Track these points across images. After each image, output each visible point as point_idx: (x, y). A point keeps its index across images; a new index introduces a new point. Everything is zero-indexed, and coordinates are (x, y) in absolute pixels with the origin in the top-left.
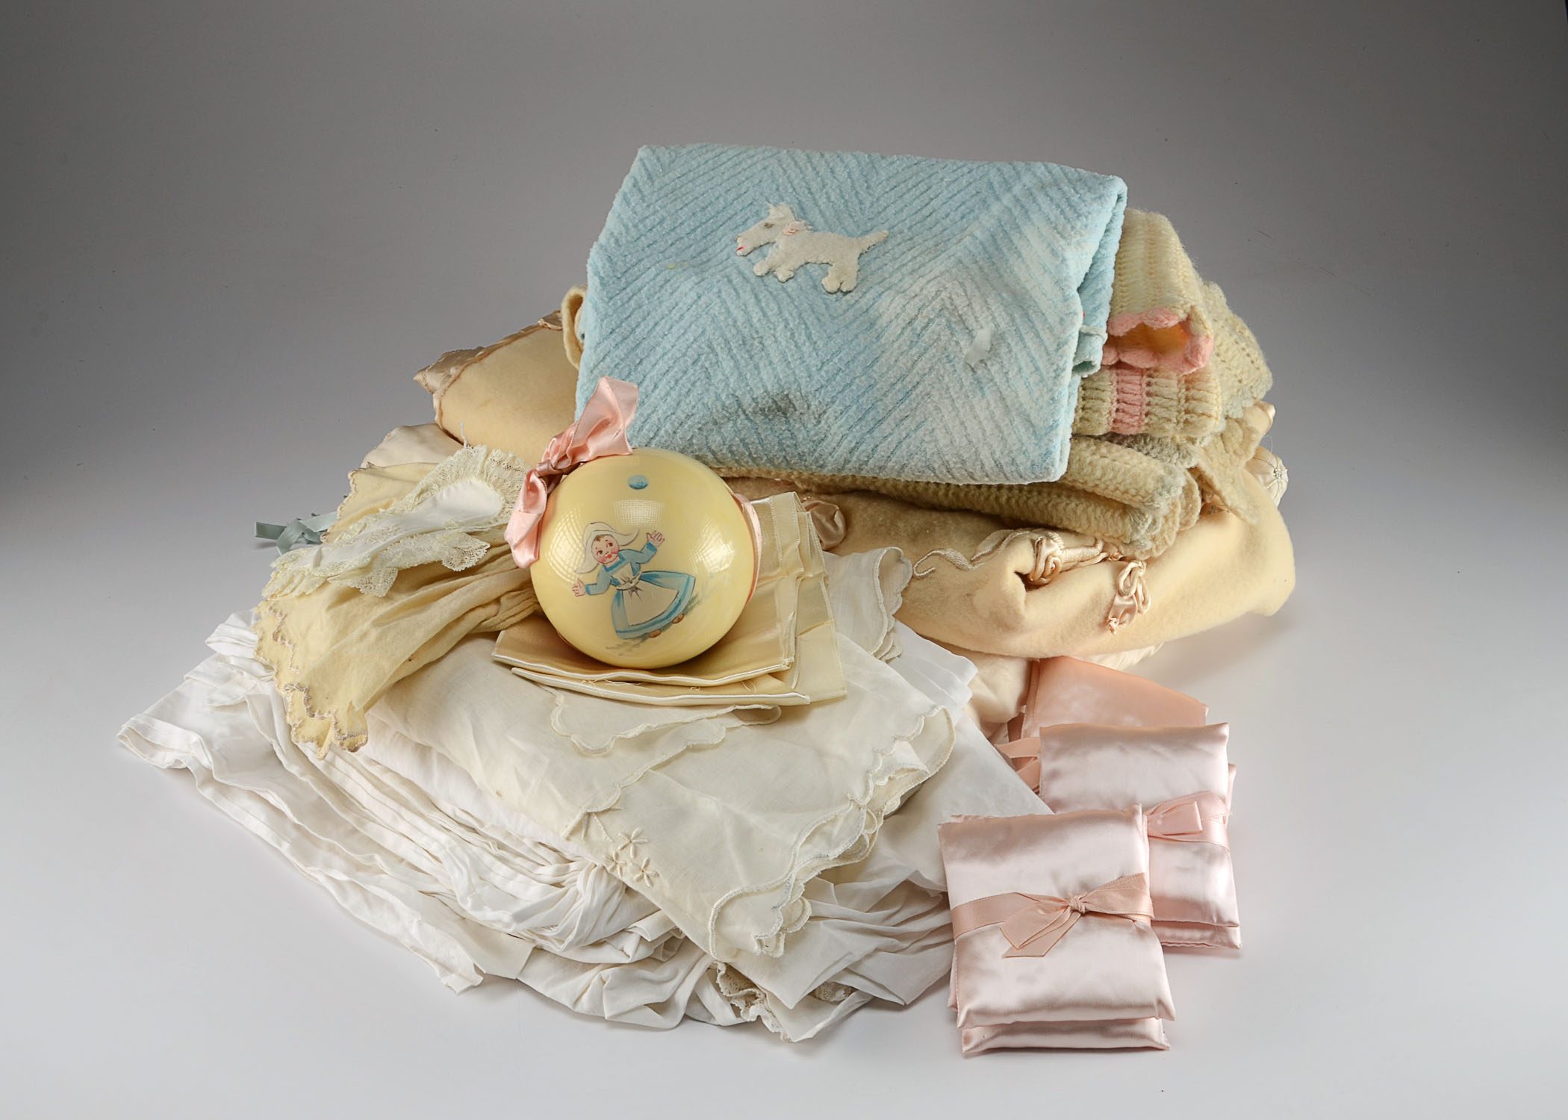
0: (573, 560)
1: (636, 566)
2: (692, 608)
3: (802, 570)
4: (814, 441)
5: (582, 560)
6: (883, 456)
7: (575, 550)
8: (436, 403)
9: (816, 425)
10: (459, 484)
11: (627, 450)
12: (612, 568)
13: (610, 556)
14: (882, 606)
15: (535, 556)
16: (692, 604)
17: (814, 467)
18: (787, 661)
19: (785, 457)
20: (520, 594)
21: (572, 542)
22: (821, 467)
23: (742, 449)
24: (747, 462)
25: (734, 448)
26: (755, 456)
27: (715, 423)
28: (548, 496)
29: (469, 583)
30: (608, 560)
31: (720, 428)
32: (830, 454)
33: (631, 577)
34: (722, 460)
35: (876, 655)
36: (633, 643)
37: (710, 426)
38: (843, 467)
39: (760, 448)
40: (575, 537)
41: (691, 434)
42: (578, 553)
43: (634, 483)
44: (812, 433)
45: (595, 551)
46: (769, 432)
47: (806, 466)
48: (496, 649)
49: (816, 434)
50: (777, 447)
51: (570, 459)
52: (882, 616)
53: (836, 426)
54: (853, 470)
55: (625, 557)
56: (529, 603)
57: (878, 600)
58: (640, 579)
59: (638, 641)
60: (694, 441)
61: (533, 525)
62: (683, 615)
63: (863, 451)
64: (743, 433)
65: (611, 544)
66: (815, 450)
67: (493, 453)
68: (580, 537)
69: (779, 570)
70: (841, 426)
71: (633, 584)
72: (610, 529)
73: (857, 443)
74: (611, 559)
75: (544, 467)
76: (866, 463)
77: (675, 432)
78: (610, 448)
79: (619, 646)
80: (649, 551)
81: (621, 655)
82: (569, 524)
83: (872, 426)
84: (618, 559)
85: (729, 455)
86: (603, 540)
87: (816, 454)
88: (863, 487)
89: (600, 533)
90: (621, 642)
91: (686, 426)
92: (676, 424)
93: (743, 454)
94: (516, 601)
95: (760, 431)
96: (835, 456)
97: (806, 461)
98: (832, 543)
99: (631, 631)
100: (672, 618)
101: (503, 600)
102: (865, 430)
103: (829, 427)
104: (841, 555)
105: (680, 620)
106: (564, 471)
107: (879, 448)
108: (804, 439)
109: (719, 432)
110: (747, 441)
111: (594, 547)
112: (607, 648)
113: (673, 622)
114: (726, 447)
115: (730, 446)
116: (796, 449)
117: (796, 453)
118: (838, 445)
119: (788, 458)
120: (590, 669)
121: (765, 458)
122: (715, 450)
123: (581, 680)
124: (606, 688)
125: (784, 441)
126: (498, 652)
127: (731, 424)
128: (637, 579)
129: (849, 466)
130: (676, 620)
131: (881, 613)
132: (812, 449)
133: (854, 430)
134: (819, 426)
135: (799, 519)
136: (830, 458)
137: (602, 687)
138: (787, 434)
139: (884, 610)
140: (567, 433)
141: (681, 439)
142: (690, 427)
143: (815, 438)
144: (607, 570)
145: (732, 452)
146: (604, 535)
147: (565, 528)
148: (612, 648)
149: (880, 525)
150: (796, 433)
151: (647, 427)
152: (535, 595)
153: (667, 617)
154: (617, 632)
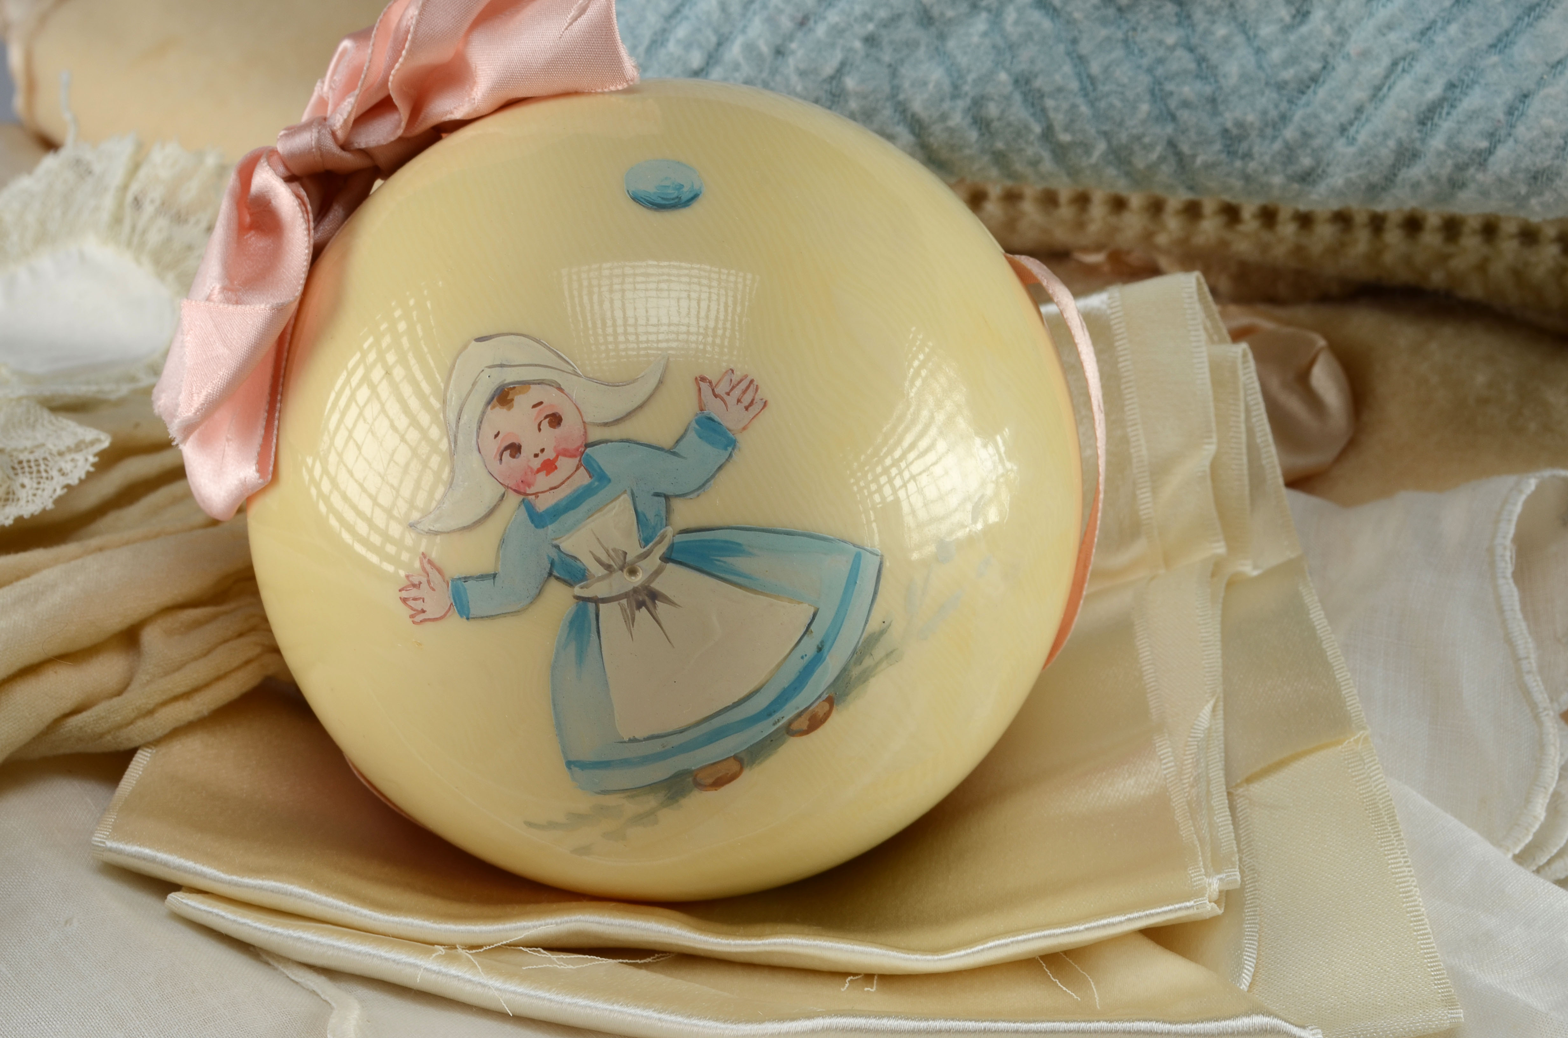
0: (406, 492)
1: (652, 508)
2: (864, 677)
3: (1220, 548)
4: (1280, 86)
5: (440, 491)
6: (1548, 135)
7: (414, 451)
8: (16, 57)
9: (1288, 28)
10: (45, 262)
11: (622, 77)
12: (556, 513)
13: (549, 466)
14: (1535, 684)
15: (261, 469)
16: (868, 662)
17: (1277, 180)
18: (1214, 885)
19: (1172, 144)
20: (214, 618)
21: (402, 422)
22: (1306, 178)
23: (1019, 112)
24: (1035, 163)
25: (992, 110)
26: (1065, 138)
27: (926, 19)
28: (317, 252)
29: (27, 574)
30: (542, 481)
31: (942, 37)
32: (1343, 130)
33: (634, 550)
34: (944, 154)
35: (1521, 858)
36: (631, 807)
37: (908, 28)
38: (1390, 179)
39: (1084, 109)
40: (414, 403)
41: (838, 56)
42: (425, 464)
43: (649, 187)
44: (1276, 54)
45: (492, 447)
46: (1119, 52)
47: (1247, 178)
48: (111, 819)
49: (1291, 60)
50: (1145, 107)
51: (403, 112)
52: (1536, 717)
53: (1370, 26)
54: (1429, 188)
55: (609, 470)
56: (246, 648)
57: (1517, 660)
58: (667, 558)
59: (651, 802)
60: (850, 83)
61: (255, 348)
62: (831, 702)
63: (1473, 115)
64: (1026, 54)
65: (555, 420)
66: (1284, 118)
67: (157, 156)
68: (436, 404)
69: (1139, 548)
70: (1390, 26)
71: (638, 580)
72: (553, 360)
73: (1451, 86)
74: (555, 478)
75: (306, 140)
76: (1482, 158)
77: (779, 52)
78: (554, 64)
79: (577, 819)
80: (707, 448)
81: (583, 850)
82: (391, 358)
83: (1506, 24)
84: (582, 479)
85: (973, 135)
86: (523, 402)
87: (1290, 133)
88: (1404, 276)
89: (511, 376)
90: (584, 803)
91: (821, 30)
92: (786, 23)
93: (1020, 132)
94: (197, 641)
95: (1085, 47)
96: (1363, 137)
97: (1248, 156)
98: (1304, 462)
99: (625, 763)
100: (788, 712)
101: (151, 637)
102: (1481, 38)
103: (1341, 31)
104: (1347, 502)
105: (815, 723)
106: (382, 160)
107: (1535, 106)
108: (1246, 78)
109: (939, 53)
110: (1038, 83)
111: (488, 431)
112: (529, 824)
113: (789, 731)
114: (961, 104)
115: (978, 102)
116: (1215, 113)
117: (1213, 129)
118: (1377, 93)
119: (1185, 148)
120: (465, 899)
121: (1101, 146)
122: (923, 114)
123: (426, 944)
124: (525, 978)
125: (1169, 86)
126: (118, 832)
127: (980, 23)
128: (654, 560)
129: (1416, 171)
130: (803, 723)
131: (1533, 706)
132: (1273, 114)
133: (1440, 39)
134: (1304, 29)
135: (1216, 368)
136: (1340, 145)
137: (509, 976)
138: (1183, 60)
139: (1541, 696)
140: (394, 18)
141: (803, 74)
142: (837, 32)
143: (1288, 74)
144: (538, 519)
145: (982, 123)
146: (526, 384)
147: (377, 374)
148: (552, 825)
149: (1483, 401)
150: (1215, 57)
151: (682, 31)
152: (265, 619)
153: (768, 712)
154: (569, 764)
